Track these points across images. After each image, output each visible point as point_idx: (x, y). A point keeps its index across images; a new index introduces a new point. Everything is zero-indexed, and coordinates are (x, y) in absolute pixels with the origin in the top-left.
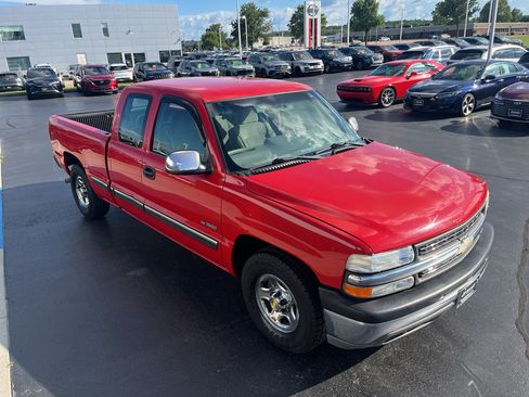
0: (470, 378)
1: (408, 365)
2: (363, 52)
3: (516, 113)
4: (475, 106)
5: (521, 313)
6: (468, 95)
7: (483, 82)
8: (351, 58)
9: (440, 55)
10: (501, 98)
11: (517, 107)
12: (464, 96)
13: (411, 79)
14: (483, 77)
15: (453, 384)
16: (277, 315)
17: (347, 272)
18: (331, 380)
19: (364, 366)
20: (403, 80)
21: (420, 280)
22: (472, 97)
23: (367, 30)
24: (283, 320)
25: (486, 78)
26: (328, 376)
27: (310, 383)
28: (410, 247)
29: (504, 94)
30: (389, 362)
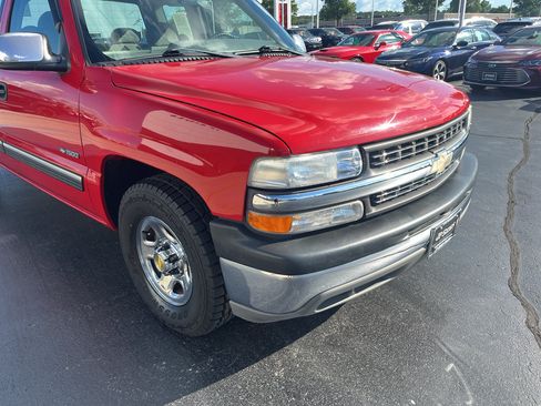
0: (449, 360)
1: (359, 345)
2: (333, 33)
3: (491, 77)
4: (447, 74)
5: (515, 272)
6: (440, 62)
7: (455, 48)
8: (320, 39)
9: (410, 30)
10: (474, 62)
11: (491, 70)
12: (435, 64)
13: (380, 50)
14: (455, 44)
15: (426, 369)
16: (167, 281)
17: (250, 191)
18: (240, 374)
19: (295, 350)
20: (372, 51)
21: (374, 210)
22: (443, 65)
23: (339, 18)
24: (177, 288)
25: (459, 44)
26: (238, 367)
27: (208, 380)
28: (356, 150)
29: (477, 57)
30: (332, 343)
